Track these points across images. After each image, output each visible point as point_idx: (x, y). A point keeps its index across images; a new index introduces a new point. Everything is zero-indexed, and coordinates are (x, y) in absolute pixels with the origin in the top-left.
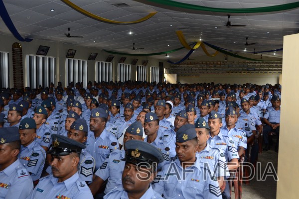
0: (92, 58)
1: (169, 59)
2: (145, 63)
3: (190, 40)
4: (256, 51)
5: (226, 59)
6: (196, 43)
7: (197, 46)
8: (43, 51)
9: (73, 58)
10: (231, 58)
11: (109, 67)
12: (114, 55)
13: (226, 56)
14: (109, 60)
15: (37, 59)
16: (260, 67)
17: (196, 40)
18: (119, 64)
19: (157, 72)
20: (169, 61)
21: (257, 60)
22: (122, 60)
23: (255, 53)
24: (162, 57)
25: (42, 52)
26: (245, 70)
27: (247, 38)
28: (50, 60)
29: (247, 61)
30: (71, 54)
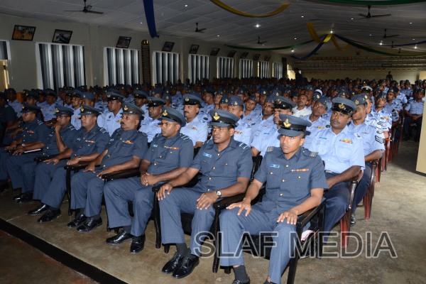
0: (214, 54)
1: (294, 54)
2: (267, 59)
3: (320, 33)
4: (394, 44)
5: (358, 54)
6: (326, 36)
7: (327, 39)
8: (168, 47)
9: (196, 53)
10: (363, 52)
11: (231, 63)
12: (236, 50)
13: (358, 50)
14: (231, 55)
15: (163, 55)
16: (398, 62)
17: (327, 32)
18: (241, 60)
19: (280, 69)
20: (293, 56)
21: (393, 55)
22: (244, 55)
23: (392, 47)
24: (285, 52)
25: (167, 49)
26: (379, 66)
27: (386, 30)
28: (174, 56)
29: (383, 56)
30: (194, 50)
